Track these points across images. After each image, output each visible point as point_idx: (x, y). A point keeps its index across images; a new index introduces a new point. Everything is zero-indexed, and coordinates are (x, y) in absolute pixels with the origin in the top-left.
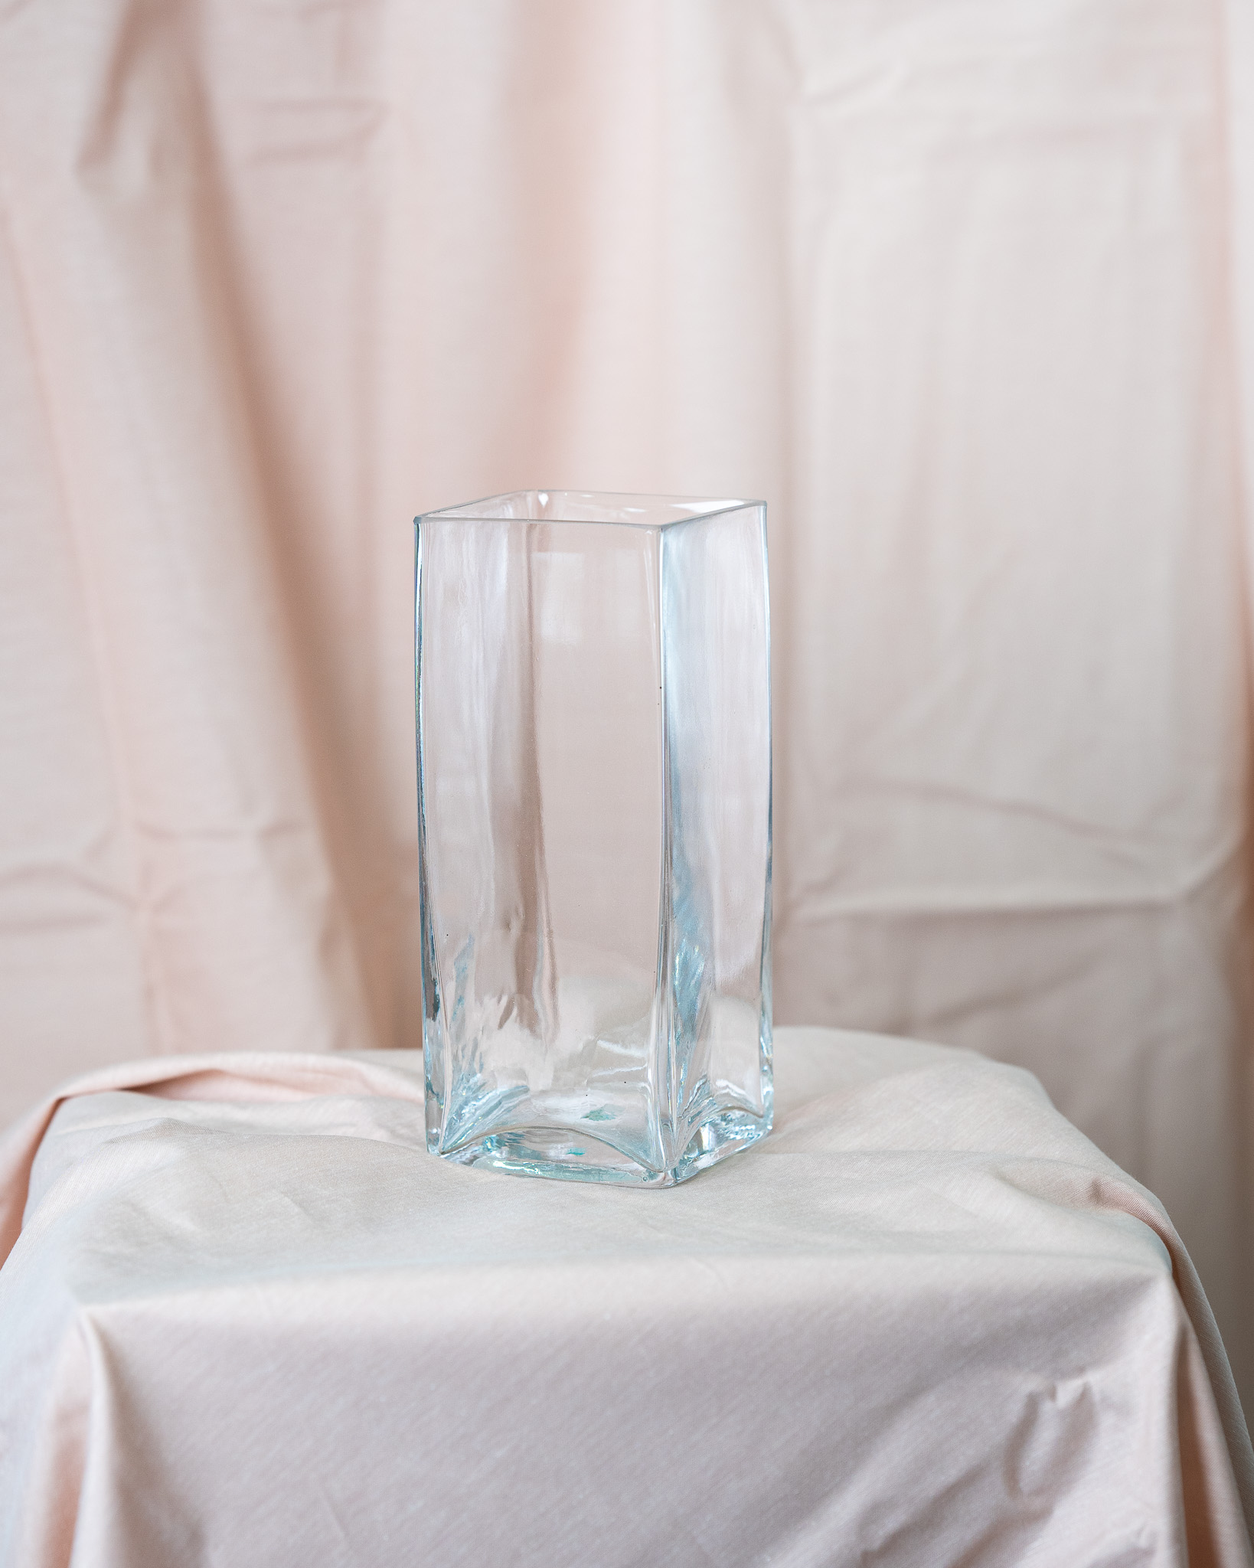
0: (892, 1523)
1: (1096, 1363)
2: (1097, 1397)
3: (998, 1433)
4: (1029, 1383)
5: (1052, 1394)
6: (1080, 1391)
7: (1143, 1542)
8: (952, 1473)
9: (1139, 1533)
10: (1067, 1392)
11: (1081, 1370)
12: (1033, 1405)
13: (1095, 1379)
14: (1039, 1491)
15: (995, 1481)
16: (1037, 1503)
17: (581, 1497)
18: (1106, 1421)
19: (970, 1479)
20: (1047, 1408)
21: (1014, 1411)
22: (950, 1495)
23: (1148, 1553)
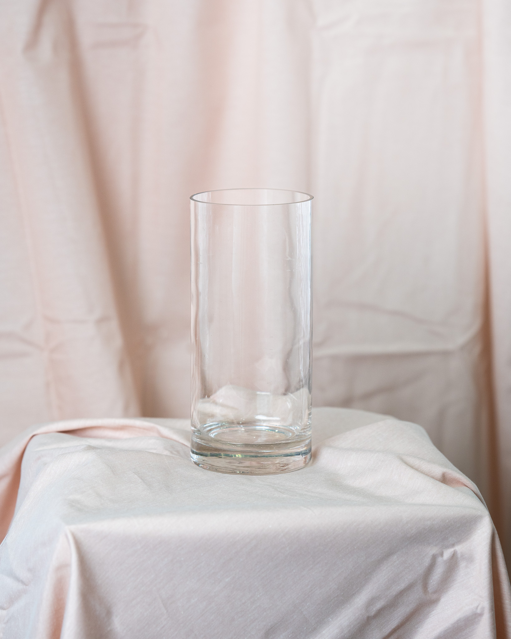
0: (379, 605)
1: (459, 542)
2: (459, 556)
3: (420, 570)
4: (433, 550)
5: (442, 554)
6: (452, 553)
7: (479, 611)
8: (402, 586)
9: (477, 608)
10: (447, 554)
11: (453, 545)
12: (434, 558)
13: (459, 548)
14: (435, 592)
15: (419, 588)
16: (434, 597)
17: (259, 596)
18: (463, 564)
19: (410, 587)
20: (440, 560)
21: (427, 562)
22: (402, 593)
23: (481, 615)
